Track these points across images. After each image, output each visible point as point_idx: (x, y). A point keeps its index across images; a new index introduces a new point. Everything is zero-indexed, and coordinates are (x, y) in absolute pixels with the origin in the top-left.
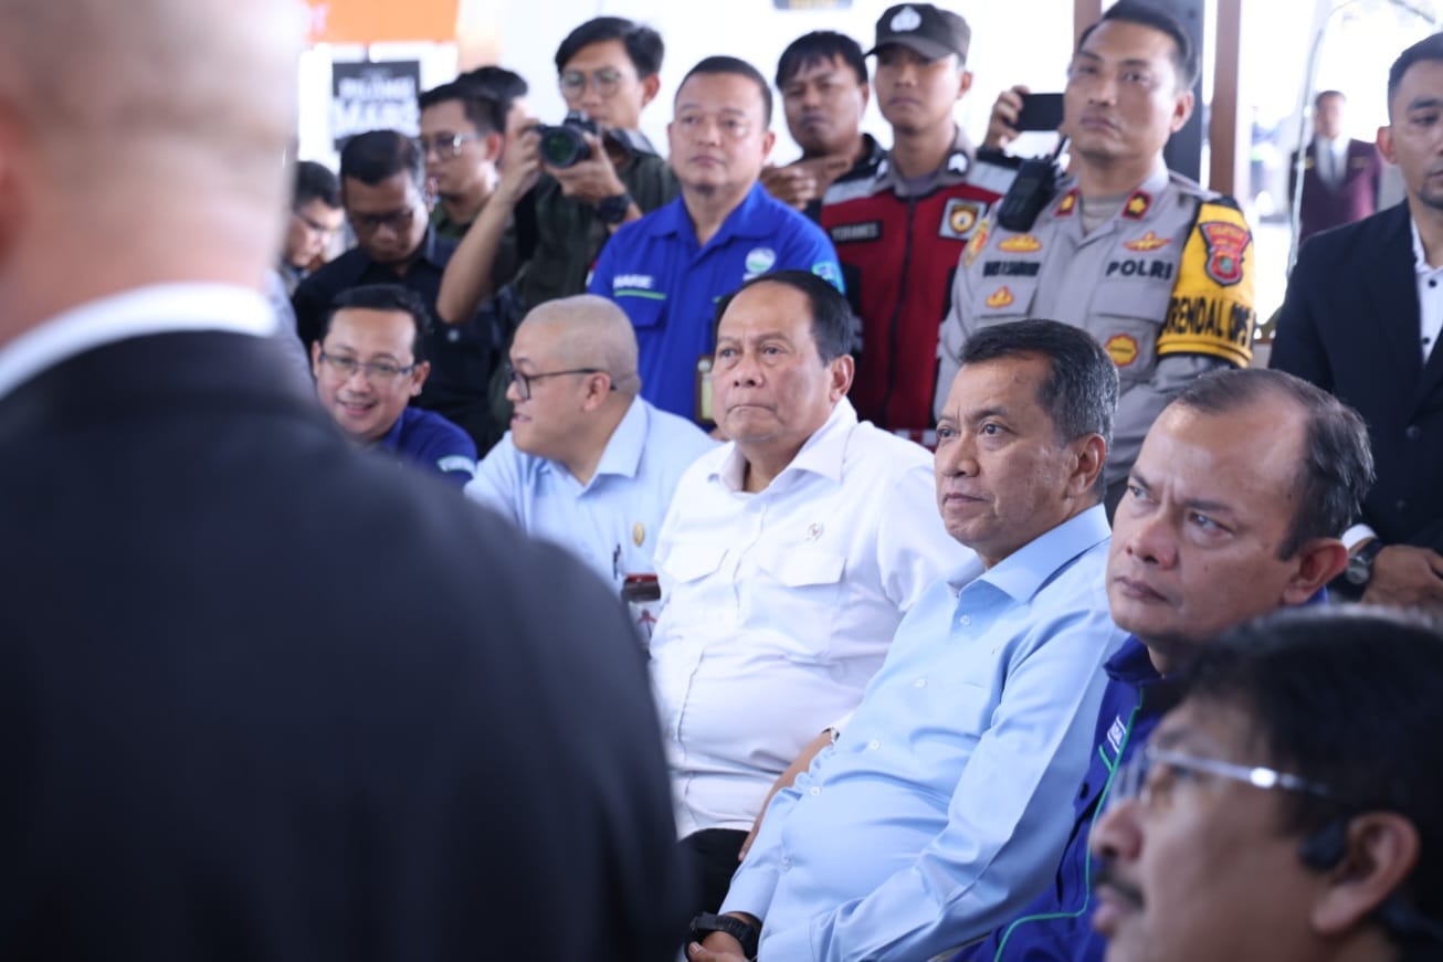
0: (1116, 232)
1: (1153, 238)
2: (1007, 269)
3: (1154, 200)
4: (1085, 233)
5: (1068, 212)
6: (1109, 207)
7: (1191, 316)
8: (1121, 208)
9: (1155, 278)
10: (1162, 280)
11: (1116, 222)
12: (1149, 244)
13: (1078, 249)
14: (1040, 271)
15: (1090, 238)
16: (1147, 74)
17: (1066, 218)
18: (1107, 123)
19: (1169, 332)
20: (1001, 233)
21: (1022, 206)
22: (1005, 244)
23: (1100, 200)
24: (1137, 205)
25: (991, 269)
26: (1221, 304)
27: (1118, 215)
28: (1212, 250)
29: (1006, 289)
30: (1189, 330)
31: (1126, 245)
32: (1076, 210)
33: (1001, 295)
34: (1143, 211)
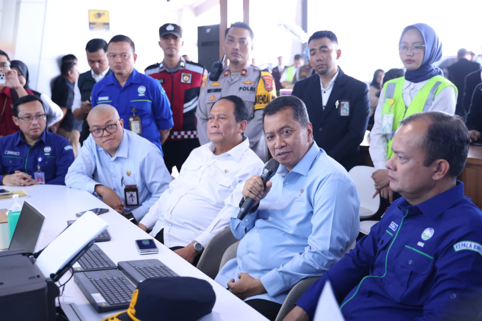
0: (240, 80)
1: (250, 81)
2: (213, 91)
3: (248, 71)
4: (232, 80)
5: (227, 75)
6: (237, 73)
7: (263, 99)
8: (240, 74)
9: (251, 91)
10: (253, 92)
11: (240, 77)
12: (249, 83)
13: (231, 85)
14: (222, 91)
15: (234, 81)
16: (246, 41)
17: (227, 77)
18: (238, 54)
19: (258, 104)
20: (211, 82)
21: (215, 75)
22: (212, 85)
23: (235, 72)
24: (244, 72)
25: (209, 91)
26: (269, 96)
27: (240, 75)
28: (266, 82)
29: (214, 96)
30: (263, 103)
31: (243, 83)
32: (229, 75)
33: (212, 97)
34: (246, 74)
